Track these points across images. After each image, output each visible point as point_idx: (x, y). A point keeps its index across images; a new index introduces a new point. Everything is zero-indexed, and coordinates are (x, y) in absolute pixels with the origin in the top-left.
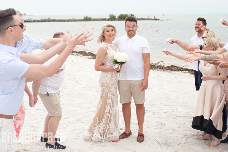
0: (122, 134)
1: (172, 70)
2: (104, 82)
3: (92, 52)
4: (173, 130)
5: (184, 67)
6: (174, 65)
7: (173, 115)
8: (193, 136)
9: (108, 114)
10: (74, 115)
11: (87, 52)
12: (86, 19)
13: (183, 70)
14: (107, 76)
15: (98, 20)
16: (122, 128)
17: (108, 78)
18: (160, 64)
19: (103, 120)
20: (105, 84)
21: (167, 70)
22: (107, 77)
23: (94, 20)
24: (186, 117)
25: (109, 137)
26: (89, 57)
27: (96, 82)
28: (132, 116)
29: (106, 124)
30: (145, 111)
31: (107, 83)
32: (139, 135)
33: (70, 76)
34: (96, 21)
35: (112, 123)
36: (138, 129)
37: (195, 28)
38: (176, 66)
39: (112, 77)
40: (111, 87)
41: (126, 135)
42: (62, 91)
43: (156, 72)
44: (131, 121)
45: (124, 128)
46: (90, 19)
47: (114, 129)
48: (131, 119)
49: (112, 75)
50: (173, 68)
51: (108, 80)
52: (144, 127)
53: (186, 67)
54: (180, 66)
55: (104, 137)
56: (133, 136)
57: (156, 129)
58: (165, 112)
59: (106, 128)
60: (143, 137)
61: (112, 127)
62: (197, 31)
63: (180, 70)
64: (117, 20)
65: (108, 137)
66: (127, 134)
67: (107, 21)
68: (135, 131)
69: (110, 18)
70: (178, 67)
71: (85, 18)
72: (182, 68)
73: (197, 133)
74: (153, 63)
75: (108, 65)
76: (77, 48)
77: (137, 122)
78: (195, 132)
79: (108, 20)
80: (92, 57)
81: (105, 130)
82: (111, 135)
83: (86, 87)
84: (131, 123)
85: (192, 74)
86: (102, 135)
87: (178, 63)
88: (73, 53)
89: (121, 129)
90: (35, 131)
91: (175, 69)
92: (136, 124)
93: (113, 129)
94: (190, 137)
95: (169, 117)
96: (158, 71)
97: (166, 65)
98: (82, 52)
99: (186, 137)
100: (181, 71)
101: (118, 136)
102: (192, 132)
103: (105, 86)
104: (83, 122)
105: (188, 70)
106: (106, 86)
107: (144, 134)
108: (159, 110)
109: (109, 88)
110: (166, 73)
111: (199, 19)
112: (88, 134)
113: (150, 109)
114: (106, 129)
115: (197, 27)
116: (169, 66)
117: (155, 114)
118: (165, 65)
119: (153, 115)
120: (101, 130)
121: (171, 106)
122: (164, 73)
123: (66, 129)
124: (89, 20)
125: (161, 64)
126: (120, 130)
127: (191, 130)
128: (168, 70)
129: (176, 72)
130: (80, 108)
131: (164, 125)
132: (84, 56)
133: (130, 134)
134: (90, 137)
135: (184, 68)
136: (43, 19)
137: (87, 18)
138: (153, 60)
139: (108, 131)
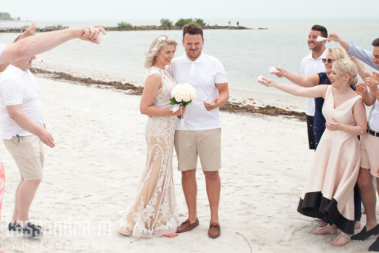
0: (182, 224)
1: (268, 114)
2: (155, 135)
3: (131, 84)
4: (270, 217)
5: (287, 108)
6: (272, 106)
7: (270, 191)
8: (304, 227)
9: (160, 189)
10: (101, 191)
11: (123, 83)
12: (122, 27)
13: (286, 114)
14: (160, 124)
15: (141, 29)
16: (182, 213)
17: (162, 128)
18: (246, 104)
19: (153, 200)
20: (158, 139)
21: (259, 114)
22: (161, 126)
23: (136, 29)
24: (292, 195)
25: (160, 228)
26: (127, 91)
27: (138, 134)
28: (198, 192)
29: (156, 207)
30: (221, 184)
31: (160, 137)
32: (211, 226)
33: (94, 125)
34: (139, 30)
35: (166, 204)
36: (210, 215)
37: (307, 43)
38: (274, 108)
39: (168, 126)
40: (167, 143)
41: (189, 225)
42: (81, 149)
43: (240, 116)
44: (198, 201)
45: (186, 214)
46: (128, 27)
47: (168, 215)
48: (198, 197)
49: (169, 122)
50: (269, 111)
51: (163, 131)
52: (220, 212)
53: (292, 109)
54: (281, 108)
55: (152, 229)
56: (201, 228)
57: (240, 216)
58: (257, 187)
59: (156, 213)
60: (219, 228)
61: (166, 211)
62: (311, 48)
63: (281, 114)
64: (174, 29)
65: (157, 229)
66: (191, 223)
67: (157, 29)
68: (204, 218)
69: (163, 26)
70: (277, 109)
71: (119, 24)
72: (284, 111)
73: (310, 223)
74: (236, 102)
75: (161, 105)
76: (106, 76)
77: (209, 204)
78: (308, 221)
79: (160, 28)
80: (131, 91)
81: (154, 217)
82: (163, 225)
83: (121, 143)
84: (197, 205)
85: (302, 120)
86: (149, 225)
87: (278, 102)
88: (100, 85)
89: (181, 215)
90: (34, 218)
91: (273, 113)
92: (207, 206)
93: (166, 215)
94: (300, 230)
95: (263, 194)
96: (245, 115)
97: (258, 105)
98: (115, 82)
99: (292, 230)
100: (282, 116)
101: (174, 226)
102: (301, 221)
103: (157, 142)
104: (116, 202)
105: (295, 114)
106: (159, 141)
107: (221, 224)
108: (246, 182)
109: (163, 145)
110: (257, 119)
111: (315, 28)
112: (125, 224)
113: (230, 181)
114: (155, 215)
115: (312, 42)
116: (263, 107)
117: (238, 189)
118: (255, 105)
119: (236, 190)
120: (147, 218)
121: (266, 175)
122: (254, 119)
123: (87, 215)
124: (126, 28)
125: (248, 103)
126: (179, 218)
127: (300, 217)
128: (261, 113)
129: (274, 117)
130: (112, 178)
131: (255, 208)
132: (118, 90)
133: (196, 224)
134: (128, 229)
135: (287, 110)
136: (49, 27)
137: (123, 24)
138: (235, 97)
139: (158, 219)
